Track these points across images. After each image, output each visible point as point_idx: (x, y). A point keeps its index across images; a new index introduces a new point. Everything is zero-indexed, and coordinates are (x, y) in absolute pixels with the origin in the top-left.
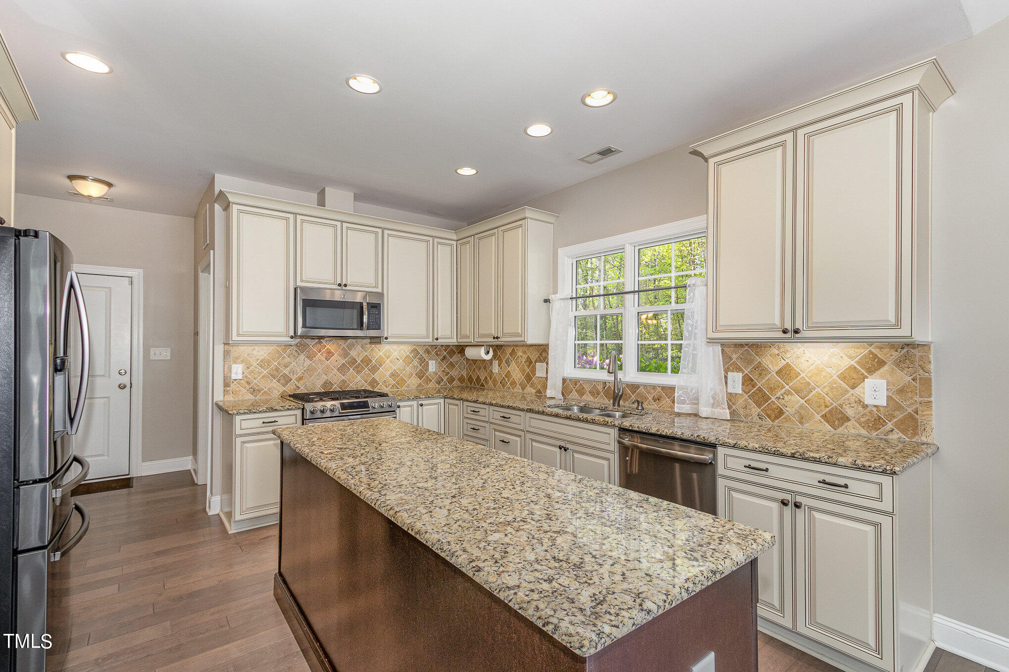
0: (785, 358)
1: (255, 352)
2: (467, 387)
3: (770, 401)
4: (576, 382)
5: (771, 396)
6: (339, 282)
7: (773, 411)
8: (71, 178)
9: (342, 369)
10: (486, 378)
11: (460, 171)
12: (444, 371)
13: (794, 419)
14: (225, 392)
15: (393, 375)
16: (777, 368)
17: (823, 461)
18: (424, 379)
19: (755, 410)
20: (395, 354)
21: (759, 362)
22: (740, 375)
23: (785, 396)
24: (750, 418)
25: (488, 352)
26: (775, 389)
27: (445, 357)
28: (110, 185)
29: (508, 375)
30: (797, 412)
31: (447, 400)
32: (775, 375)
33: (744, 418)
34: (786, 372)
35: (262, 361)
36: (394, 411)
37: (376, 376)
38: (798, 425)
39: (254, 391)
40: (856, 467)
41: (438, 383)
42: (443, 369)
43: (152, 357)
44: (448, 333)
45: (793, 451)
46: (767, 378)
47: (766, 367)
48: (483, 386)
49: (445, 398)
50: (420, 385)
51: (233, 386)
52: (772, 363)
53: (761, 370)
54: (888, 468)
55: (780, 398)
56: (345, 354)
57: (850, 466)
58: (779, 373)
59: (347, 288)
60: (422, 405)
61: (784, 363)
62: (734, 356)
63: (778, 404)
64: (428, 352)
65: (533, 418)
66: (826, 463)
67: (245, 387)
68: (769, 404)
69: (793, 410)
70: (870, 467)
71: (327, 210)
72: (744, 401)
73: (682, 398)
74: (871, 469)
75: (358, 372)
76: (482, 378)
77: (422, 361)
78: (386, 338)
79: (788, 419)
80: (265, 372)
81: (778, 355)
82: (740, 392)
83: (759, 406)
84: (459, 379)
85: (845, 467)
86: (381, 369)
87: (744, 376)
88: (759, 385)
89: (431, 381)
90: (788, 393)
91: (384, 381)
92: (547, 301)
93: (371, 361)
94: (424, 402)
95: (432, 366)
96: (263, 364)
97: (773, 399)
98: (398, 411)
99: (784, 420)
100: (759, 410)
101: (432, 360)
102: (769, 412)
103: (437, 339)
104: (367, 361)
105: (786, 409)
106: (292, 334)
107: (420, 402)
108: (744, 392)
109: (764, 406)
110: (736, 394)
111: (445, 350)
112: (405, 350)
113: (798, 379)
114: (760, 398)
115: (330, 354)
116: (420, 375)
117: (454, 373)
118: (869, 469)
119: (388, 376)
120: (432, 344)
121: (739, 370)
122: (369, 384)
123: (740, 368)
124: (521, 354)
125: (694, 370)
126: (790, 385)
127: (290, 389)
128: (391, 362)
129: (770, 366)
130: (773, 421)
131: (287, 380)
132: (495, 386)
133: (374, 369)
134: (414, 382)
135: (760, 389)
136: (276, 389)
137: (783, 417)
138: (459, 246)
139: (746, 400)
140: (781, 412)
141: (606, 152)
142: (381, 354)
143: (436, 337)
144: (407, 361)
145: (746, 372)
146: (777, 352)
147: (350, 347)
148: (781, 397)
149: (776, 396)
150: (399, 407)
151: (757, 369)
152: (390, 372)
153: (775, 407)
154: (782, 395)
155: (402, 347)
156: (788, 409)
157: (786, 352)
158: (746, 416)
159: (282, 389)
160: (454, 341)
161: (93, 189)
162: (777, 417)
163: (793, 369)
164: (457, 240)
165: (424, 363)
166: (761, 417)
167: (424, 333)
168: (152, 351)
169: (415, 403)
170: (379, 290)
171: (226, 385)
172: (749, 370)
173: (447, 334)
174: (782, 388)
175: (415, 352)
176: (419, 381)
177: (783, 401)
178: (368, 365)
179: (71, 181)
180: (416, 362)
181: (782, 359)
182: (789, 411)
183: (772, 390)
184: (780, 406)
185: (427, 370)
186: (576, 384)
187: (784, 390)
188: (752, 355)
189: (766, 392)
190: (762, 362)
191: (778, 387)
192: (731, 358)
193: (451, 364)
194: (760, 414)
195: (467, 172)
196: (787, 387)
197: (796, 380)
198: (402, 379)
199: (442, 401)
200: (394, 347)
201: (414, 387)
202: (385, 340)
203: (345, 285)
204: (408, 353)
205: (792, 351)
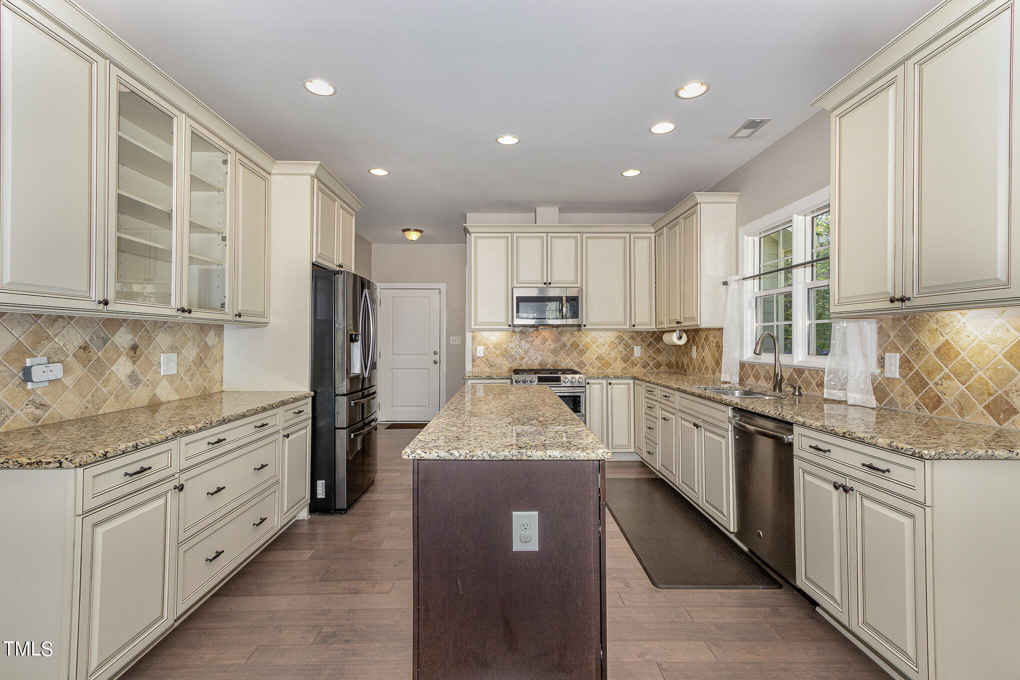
0: (943, 334)
1: (491, 338)
2: (675, 373)
3: (928, 387)
4: (753, 366)
5: (928, 381)
6: (545, 281)
7: (931, 399)
8: (404, 231)
9: (555, 352)
10: (688, 364)
11: (625, 174)
12: (650, 356)
13: (953, 410)
14: (473, 366)
15: (599, 358)
16: (935, 347)
17: (866, 442)
18: (629, 363)
19: (913, 399)
20: (601, 340)
21: (917, 340)
22: (898, 356)
23: (944, 381)
24: (908, 407)
25: (680, 338)
26: (933, 372)
27: (651, 343)
28: (421, 231)
29: (703, 361)
30: (956, 401)
31: (637, 382)
32: (933, 355)
33: (901, 408)
34: (945, 351)
35: (496, 344)
36: (584, 387)
37: (584, 359)
38: (958, 418)
39: (491, 366)
40: (891, 448)
41: (645, 367)
42: (649, 355)
43: (451, 343)
44: (647, 320)
45: (844, 431)
46: (925, 359)
47: (925, 346)
48: (686, 371)
49: (635, 379)
50: (625, 368)
51: (478, 361)
52: (930, 340)
53: (918, 349)
54: (917, 451)
55: (938, 384)
56: (557, 340)
57: (887, 447)
58: (937, 352)
59: (551, 285)
60: (610, 384)
61: (941, 340)
62: (892, 334)
63: (936, 391)
64: (632, 338)
65: (683, 398)
66: (868, 443)
67: (485, 363)
68: (926, 391)
69: (952, 398)
70: (902, 449)
71: (538, 226)
72: (902, 387)
73: (833, 383)
74: (903, 451)
75: (568, 355)
76: (685, 364)
77: (627, 346)
78: (585, 326)
79: (946, 410)
80: (498, 352)
81: (937, 330)
82: (898, 376)
83: (917, 393)
84: (667, 365)
85: (883, 448)
86: (588, 352)
87: (902, 357)
88: (917, 368)
89: (636, 365)
90: (946, 377)
91: (591, 363)
92: (725, 283)
93: (578, 346)
94: (612, 382)
95: (638, 351)
96: (497, 346)
97: (931, 384)
98: (588, 386)
99: (943, 411)
100: (917, 398)
101: (638, 345)
102: (927, 401)
103: (634, 326)
104: (575, 346)
105: (945, 397)
106: (510, 323)
107: (609, 381)
108: (901, 376)
109: (921, 394)
110: (894, 379)
111: (652, 337)
112: (610, 336)
113: (958, 359)
114: (918, 383)
115: (545, 340)
116: (625, 360)
117: (661, 358)
118: (901, 451)
119: (594, 359)
120: (630, 330)
121: (897, 350)
122: (577, 365)
123: (898, 347)
124: (712, 339)
125: (845, 351)
126: (950, 366)
127: (515, 365)
128: (597, 346)
129: (928, 344)
130: (931, 412)
131: (514, 359)
132: (694, 371)
133: (582, 352)
134: (619, 366)
135: (917, 373)
136: (506, 366)
137: (941, 407)
138: (657, 237)
139: (903, 387)
140: (939, 401)
141: (754, 125)
142: (588, 339)
143: (633, 324)
144: (612, 346)
145: (904, 352)
146: (936, 326)
147: (561, 333)
148: (940, 382)
149: (934, 381)
150: (588, 383)
151: (914, 348)
152: (595, 356)
153: (932, 394)
154: (941, 380)
155: (607, 333)
156: (946, 397)
157: (945, 325)
158: (904, 406)
159: (509, 366)
160: (653, 327)
161: (414, 236)
162: (935, 408)
163: (952, 347)
164: (656, 232)
165: (629, 349)
166: (919, 407)
167: (621, 320)
168: (451, 338)
169: (604, 382)
170: (579, 285)
171: (473, 361)
172: (907, 349)
173: (645, 321)
174: (940, 371)
175: (620, 338)
176: (624, 365)
177: (942, 387)
178: (576, 349)
179: (403, 232)
180: (621, 348)
181: (940, 336)
182: (948, 400)
183: (930, 373)
184: (938, 393)
185: (632, 354)
186: (753, 369)
187: (942, 374)
188: (909, 331)
189: (924, 376)
190: (920, 340)
191: (936, 369)
192: (889, 337)
193: (658, 350)
194: (918, 403)
195: (631, 173)
196: (946, 370)
197: (956, 360)
198: (608, 362)
199: (631, 382)
200: (600, 333)
201: (619, 370)
202: (584, 328)
203: (550, 284)
204: (613, 339)
205: (951, 325)
